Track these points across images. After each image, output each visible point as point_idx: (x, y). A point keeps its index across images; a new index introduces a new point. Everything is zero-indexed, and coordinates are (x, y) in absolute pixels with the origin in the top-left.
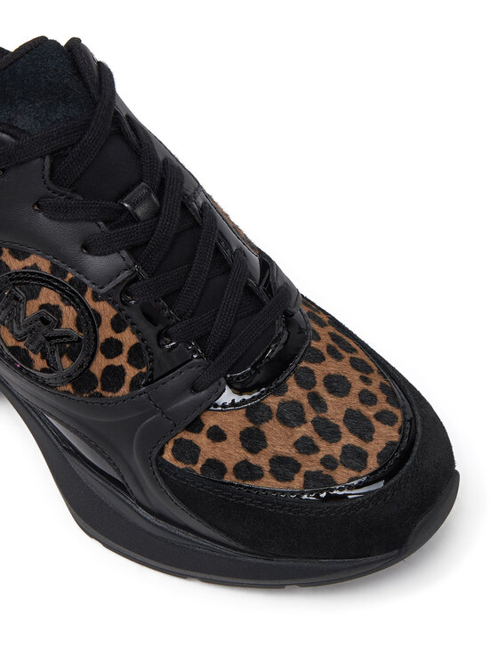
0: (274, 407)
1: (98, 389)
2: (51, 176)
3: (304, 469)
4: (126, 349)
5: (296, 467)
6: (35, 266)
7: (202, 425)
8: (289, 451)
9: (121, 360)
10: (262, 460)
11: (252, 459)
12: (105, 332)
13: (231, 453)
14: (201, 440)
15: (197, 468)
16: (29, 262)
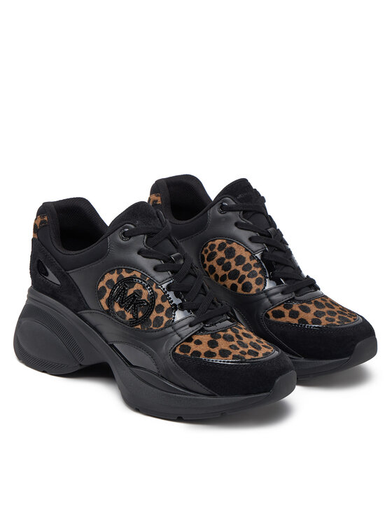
0: (222, 335)
1: (151, 327)
2: (146, 242)
3: (233, 354)
4: (165, 310)
5: (230, 353)
6: (135, 275)
7: (193, 340)
8: (227, 348)
9: (162, 314)
10: (216, 350)
11: (212, 350)
12: (158, 301)
13: (203, 348)
14: (192, 345)
15: (189, 354)
16: (132, 274)
